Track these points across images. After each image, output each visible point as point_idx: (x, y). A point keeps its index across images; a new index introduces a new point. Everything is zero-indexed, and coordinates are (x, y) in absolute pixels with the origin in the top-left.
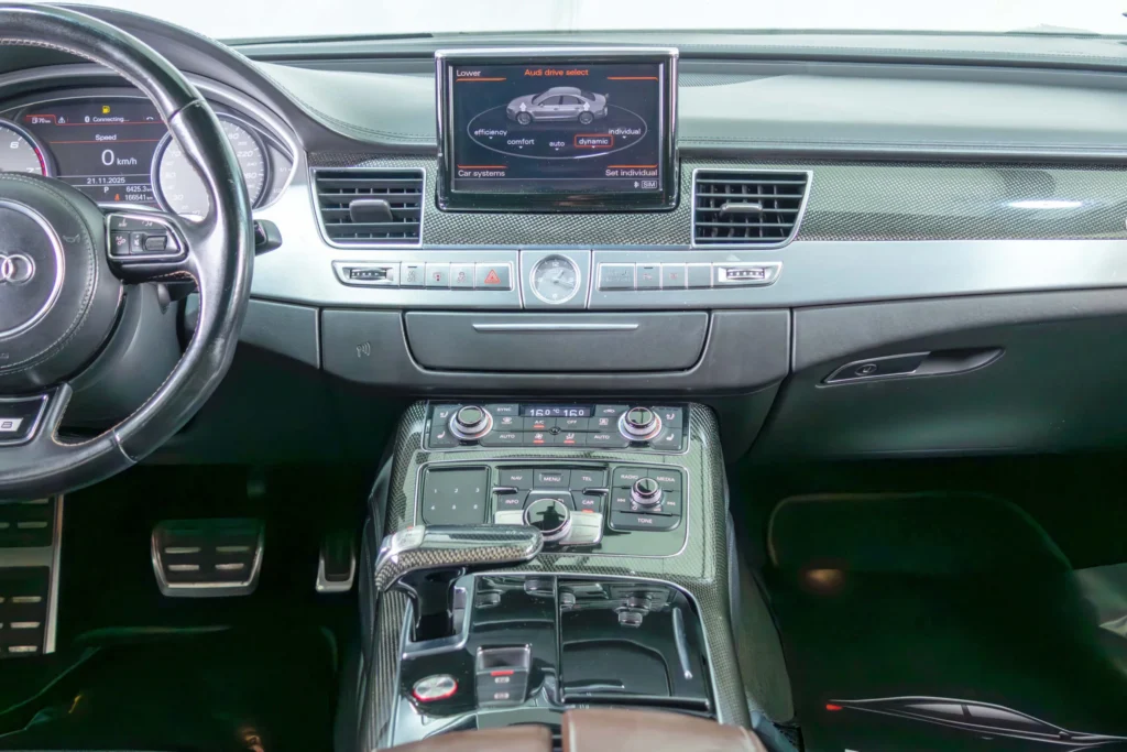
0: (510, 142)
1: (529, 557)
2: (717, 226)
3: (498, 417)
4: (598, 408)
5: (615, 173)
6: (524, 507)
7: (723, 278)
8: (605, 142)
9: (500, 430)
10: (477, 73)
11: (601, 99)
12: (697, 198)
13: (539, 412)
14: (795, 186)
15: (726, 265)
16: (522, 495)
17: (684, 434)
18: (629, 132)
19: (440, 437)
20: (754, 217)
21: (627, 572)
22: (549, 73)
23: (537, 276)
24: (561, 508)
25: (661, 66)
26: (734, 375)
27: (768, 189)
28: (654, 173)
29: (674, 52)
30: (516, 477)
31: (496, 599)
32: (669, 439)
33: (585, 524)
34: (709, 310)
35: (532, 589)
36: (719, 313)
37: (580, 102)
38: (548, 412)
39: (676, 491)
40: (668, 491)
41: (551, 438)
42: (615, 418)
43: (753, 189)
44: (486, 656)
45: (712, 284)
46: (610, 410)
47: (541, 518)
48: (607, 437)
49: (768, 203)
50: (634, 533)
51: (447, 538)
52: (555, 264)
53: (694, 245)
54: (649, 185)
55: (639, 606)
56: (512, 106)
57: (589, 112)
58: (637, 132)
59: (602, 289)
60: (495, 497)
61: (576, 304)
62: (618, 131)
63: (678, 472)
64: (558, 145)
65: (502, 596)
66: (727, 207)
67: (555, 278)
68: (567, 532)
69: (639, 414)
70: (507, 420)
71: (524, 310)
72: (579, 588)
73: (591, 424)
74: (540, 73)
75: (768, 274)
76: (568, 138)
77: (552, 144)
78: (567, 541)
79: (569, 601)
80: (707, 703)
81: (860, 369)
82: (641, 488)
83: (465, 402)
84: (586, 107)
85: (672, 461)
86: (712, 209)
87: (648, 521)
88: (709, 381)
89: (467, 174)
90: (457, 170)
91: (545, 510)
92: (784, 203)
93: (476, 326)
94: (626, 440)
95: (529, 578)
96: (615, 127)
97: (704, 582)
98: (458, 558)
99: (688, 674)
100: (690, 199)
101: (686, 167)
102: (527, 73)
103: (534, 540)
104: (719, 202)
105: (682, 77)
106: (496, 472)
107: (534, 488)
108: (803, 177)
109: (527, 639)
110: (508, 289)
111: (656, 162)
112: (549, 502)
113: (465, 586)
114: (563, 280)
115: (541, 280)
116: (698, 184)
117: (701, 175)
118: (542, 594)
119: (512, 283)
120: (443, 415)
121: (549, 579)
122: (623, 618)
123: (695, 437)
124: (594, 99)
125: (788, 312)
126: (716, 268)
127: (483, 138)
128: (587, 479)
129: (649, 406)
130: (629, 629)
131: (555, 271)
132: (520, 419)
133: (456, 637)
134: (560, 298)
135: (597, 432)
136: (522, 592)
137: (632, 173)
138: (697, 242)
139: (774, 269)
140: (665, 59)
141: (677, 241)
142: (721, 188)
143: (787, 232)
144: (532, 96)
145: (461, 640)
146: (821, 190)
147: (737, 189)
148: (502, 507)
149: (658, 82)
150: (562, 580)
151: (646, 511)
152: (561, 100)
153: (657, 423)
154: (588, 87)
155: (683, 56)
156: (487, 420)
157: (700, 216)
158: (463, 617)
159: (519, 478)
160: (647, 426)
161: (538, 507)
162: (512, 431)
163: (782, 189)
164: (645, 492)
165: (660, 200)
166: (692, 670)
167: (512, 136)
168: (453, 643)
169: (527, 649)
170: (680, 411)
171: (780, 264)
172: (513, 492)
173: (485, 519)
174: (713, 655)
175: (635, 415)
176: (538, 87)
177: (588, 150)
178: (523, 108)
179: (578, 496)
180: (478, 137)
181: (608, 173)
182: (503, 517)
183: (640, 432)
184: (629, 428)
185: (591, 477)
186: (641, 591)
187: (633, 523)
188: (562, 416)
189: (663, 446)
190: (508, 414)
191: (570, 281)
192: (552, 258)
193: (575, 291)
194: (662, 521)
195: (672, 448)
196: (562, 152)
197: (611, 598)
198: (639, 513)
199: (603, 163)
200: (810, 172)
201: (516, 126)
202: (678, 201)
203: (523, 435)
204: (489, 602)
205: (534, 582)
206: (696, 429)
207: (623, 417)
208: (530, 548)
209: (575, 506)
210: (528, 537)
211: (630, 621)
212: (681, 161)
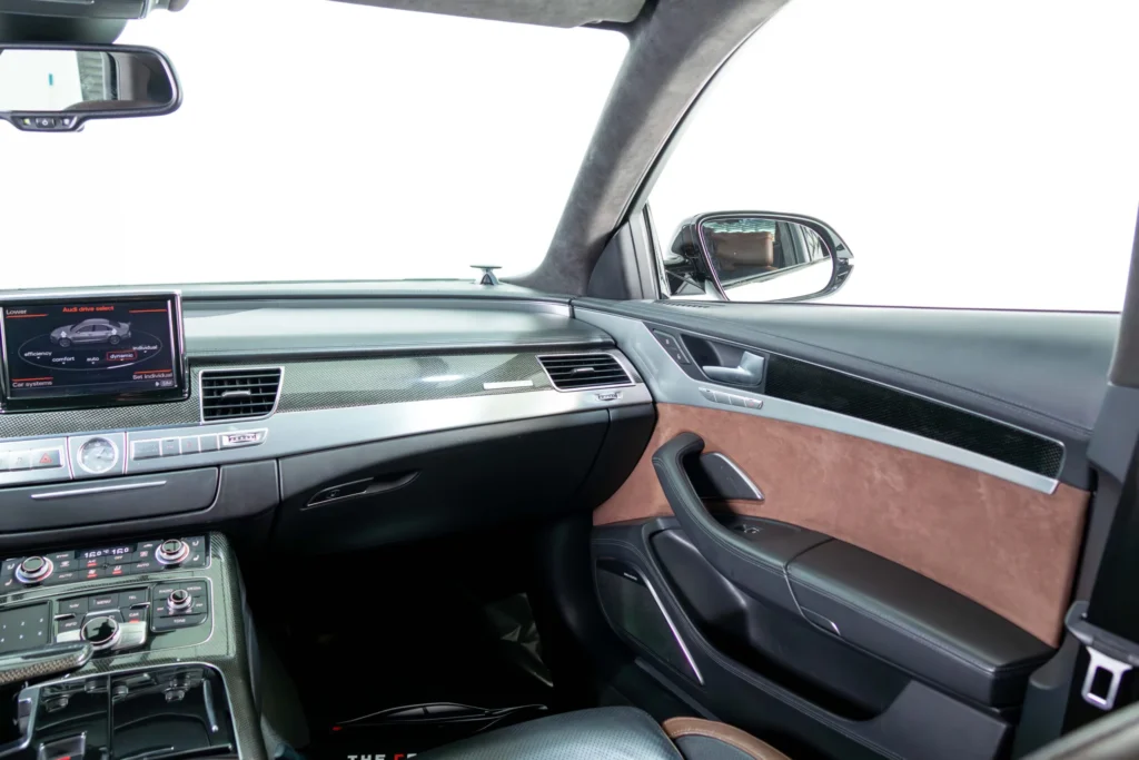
0: (55, 360)
1: (81, 663)
2: (219, 408)
3: (57, 562)
4: (139, 544)
5: (141, 377)
6: (81, 628)
7: (226, 443)
8: (130, 356)
9: (59, 571)
10: (22, 312)
11: (125, 326)
12: (204, 390)
13: (92, 554)
14: (273, 377)
15: (229, 434)
16: (80, 618)
17: (207, 554)
18: (149, 348)
19: (7, 584)
20: (245, 399)
21: (174, 660)
22: (82, 309)
23: (83, 455)
24: (113, 623)
25: (169, 302)
26: (240, 508)
27: (254, 381)
28: (170, 375)
29: (178, 292)
30: (74, 605)
31: (64, 703)
32: (196, 559)
33: (134, 631)
34: (218, 466)
35: (92, 688)
36: (226, 467)
37: (109, 329)
38: (99, 553)
39: (203, 596)
40: (196, 596)
41: (102, 572)
42: (152, 551)
43: (244, 381)
44: (47, 749)
45: (219, 447)
46: (149, 545)
47: (96, 633)
48: (147, 565)
49: (254, 390)
50: (179, 631)
51: (20, 660)
52: (98, 444)
53: (203, 422)
54: (167, 384)
55: (180, 685)
56: (54, 334)
57: (117, 336)
58: (155, 348)
59: (136, 459)
60: (56, 624)
61: (116, 471)
62: (141, 348)
63: (204, 583)
64: (93, 360)
65: (70, 700)
66: (226, 394)
67: (98, 455)
68: (117, 639)
69: (172, 545)
70: (65, 564)
71: (74, 480)
72: (130, 681)
73: (134, 557)
74: (75, 309)
75: (258, 437)
76: (102, 355)
77: (89, 360)
78: (118, 647)
79: (123, 691)
80: (230, 746)
81: (328, 494)
82: (175, 597)
83: (28, 555)
84: (114, 332)
85: (198, 574)
86: (215, 396)
87: (183, 621)
88: (222, 514)
89: (21, 385)
90: (11, 382)
91: (100, 625)
92: (266, 389)
93: (34, 496)
94: (162, 565)
95: (88, 680)
96: (138, 345)
97: (228, 657)
98: (18, 676)
99: (215, 728)
100: (198, 390)
101: (195, 369)
102: (65, 310)
103: (85, 650)
104: (220, 392)
105: (185, 313)
106: (56, 605)
107: (89, 611)
108: (278, 371)
109: (82, 728)
110: (59, 466)
111: (171, 367)
112: (104, 619)
113: (29, 696)
114: (104, 455)
115: (86, 457)
116: (204, 381)
117: (205, 375)
118: (100, 691)
119: (62, 462)
120: (10, 567)
121: (104, 677)
122: (169, 697)
123: (214, 556)
124: (119, 326)
125: (275, 461)
126: (221, 437)
127: (34, 358)
128: (132, 597)
129: (179, 539)
130: (176, 703)
131: (97, 449)
132: (76, 561)
133: (22, 739)
134: (103, 468)
135: (139, 562)
136: (84, 693)
137: (153, 376)
138: (206, 420)
139: (263, 433)
140: (172, 297)
141: (191, 420)
142: (221, 382)
143: (269, 408)
144: (69, 327)
145: (25, 740)
146: (290, 380)
147: (232, 382)
148: (62, 630)
149: (167, 313)
150: (114, 676)
151: (180, 613)
152: (94, 328)
153: (184, 550)
154: (115, 319)
155: (185, 299)
156: (47, 566)
157: (206, 402)
158: (28, 724)
159: (76, 605)
160: (177, 552)
161: (94, 624)
162: (70, 571)
163: (264, 380)
164: (178, 599)
165: (178, 393)
166: (218, 724)
167: (54, 356)
168: (20, 744)
169: (83, 736)
170: (203, 539)
171: (266, 430)
172: (71, 617)
173: (49, 641)
174: (234, 709)
175: (165, 546)
176: (74, 320)
177: (118, 362)
178: (64, 335)
179: (124, 611)
180: (28, 358)
181: (135, 377)
182: (63, 637)
183: (173, 557)
184: (165, 556)
185: (135, 597)
186: (180, 674)
187: (170, 624)
188: (111, 554)
189: (191, 565)
190: (65, 559)
191: (110, 456)
192: (94, 441)
193: (115, 462)
194: (192, 619)
195: (198, 565)
196: (97, 364)
197: (158, 684)
198: (175, 616)
199: (130, 371)
200: (282, 368)
201: (57, 348)
202: (190, 393)
203: (79, 573)
204: (59, 706)
205: (92, 682)
206: (215, 550)
207: (159, 548)
208: (82, 656)
209: (123, 619)
210: (80, 649)
211: (175, 697)
212: (190, 366)
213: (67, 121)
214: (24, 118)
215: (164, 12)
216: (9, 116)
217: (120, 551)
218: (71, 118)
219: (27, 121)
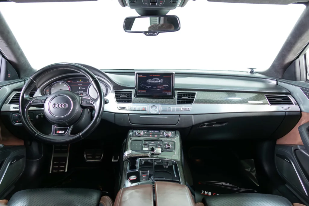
0: (147, 87)
1: (149, 156)
2: (181, 101)
3: (144, 132)
4: (161, 131)
6: (148, 147)
7: (182, 110)
8: (162, 87)
9: (144, 134)
10: (142, 75)
11: (162, 80)
12: (178, 96)
13: (151, 131)
14: (194, 95)
15: (183, 108)
16: (148, 145)
17: (175, 136)
18: (166, 85)
19: (134, 135)
20: (187, 99)
21: (165, 158)
22: (153, 76)
23: (151, 108)
24: (154, 147)
26: (183, 126)
27: (189, 95)
28: (170, 92)
29: (174, 73)
30: (147, 142)
31: (143, 163)
33: (158, 150)
34: (179, 115)
35: (149, 161)
36: (181, 115)
37: (159, 80)
38: (152, 131)
39: (174, 145)
40: (172, 145)
41: (153, 136)
42: (163, 133)
43: (187, 95)
44: (141, 172)
45: (180, 110)
46: (163, 131)
47: (151, 149)
48: (162, 136)
49: (189, 97)
50: (166, 152)
51: (135, 152)
52: (154, 107)
53: (177, 104)
54: (170, 94)
55: (167, 164)
56: (147, 81)
57: (160, 82)
58: (168, 85)
59: (162, 111)
60: (143, 146)
61: (157, 113)
62: (165, 85)
63: (174, 142)
65: (144, 163)
67: (154, 109)
68: (155, 151)
70: (146, 133)
71: (149, 114)
72: (157, 161)
73: (160, 133)
75: (189, 109)
76: (157, 86)
78: (155, 153)
79: (155, 163)
80: (179, 181)
81: (204, 125)
82: (168, 144)
83: (139, 129)
84: (160, 81)
85: (173, 140)
87: (169, 150)
88: (179, 126)
89: (140, 92)
90: (138, 91)
91: (151, 148)
92: (192, 97)
93: (141, 117)
94: (165, 136)
95: (149, 159)
97: (178, 160)
98: (137, 156)
99: (176, 176)
100: (176, 97)
102: (150, 75)
103: (150, 153)
104: (181, 97)
105: (175, 77)
106: (143, 141)
107: (150, 144)
108: (195, 93)
109: (149, 170)
111: (171, 90)
112: (152, 146)
113: (138, 160)
117: (178, 93)
118: (151, 162)
119: (147, 110)
120: (135, 132)
121: (152, 159)
122: (164, 167)
123: (177, 136)
125: (192, 115)
126: (181, 108)
128: (159, 143)
129: (169, 131)
130: (165, 168)
131: (154, 108)
132: (148, 132)
133: (136, 169)
134: (155, 112)
135: (160, 135)
136: (148, 162)
137: (167, 92)
139: (190, 108)
140: (172, 74)
141: (174, 103)
142: (181, 95)
143: (192, 102)
144: (150, 79)
146: (198, 95)
147: (184, 95)
148: (145, 147)
149: (171, 78)
150: (154, 160)
151: (169, 148)
152: (155, 80)
153: (170, 134)
154: (160, 78)
155: (176, 73)
156: (142, 133)
157: (178, 99)
158: (138, 166)
161: (151, 147)
162: (146, 134)
163: (191, 95)
164: (168, 145)
165: (172, 97)
166: (176, 175)
167: (147, 86)
168: (136, 170)
169: (148, 171)
170: (174, 132)
171: (191, 107)
172: (146, 145)
173: (142, 149)
174: (180, 172)
175: (167, 132)
176: (152, 78)
177: (160, 88)
178: (149, 81)
179: (157, 145)
180: (142, 86)
181: (163, 92)
182: (145, 149)
183: (168, 135)
184: (166, 134)
185: (159, 142)
186: (167, 162)
187: (166, 150)
188: (155, 132)
189: (172, 137)
190: (146, 132)
191: (156, 110)
192: (153, 106)
193: (157, 111)
194: (171, 150)
195: (173, 138)
196: (155, 88)
197: (163, 163)
198: (167, 148)
199: (162, 90)
200: (196, 92)
201: (148, 84)
202: (174, 97)
203: (148, 135)
204: (142, 163)
205: (150, 160)
206: (177, 135)
207: (165, 132)
208: (149, 154)
209: (157, 147)
210: (149, 152)
211: (166, 167)
212: (175, 90)
213: (155, 33)
214: (147, 33)
215: (180, 7)
216: (144, 32)
217: (156, 131)
218: (156, 33)
219: (148, 33)
